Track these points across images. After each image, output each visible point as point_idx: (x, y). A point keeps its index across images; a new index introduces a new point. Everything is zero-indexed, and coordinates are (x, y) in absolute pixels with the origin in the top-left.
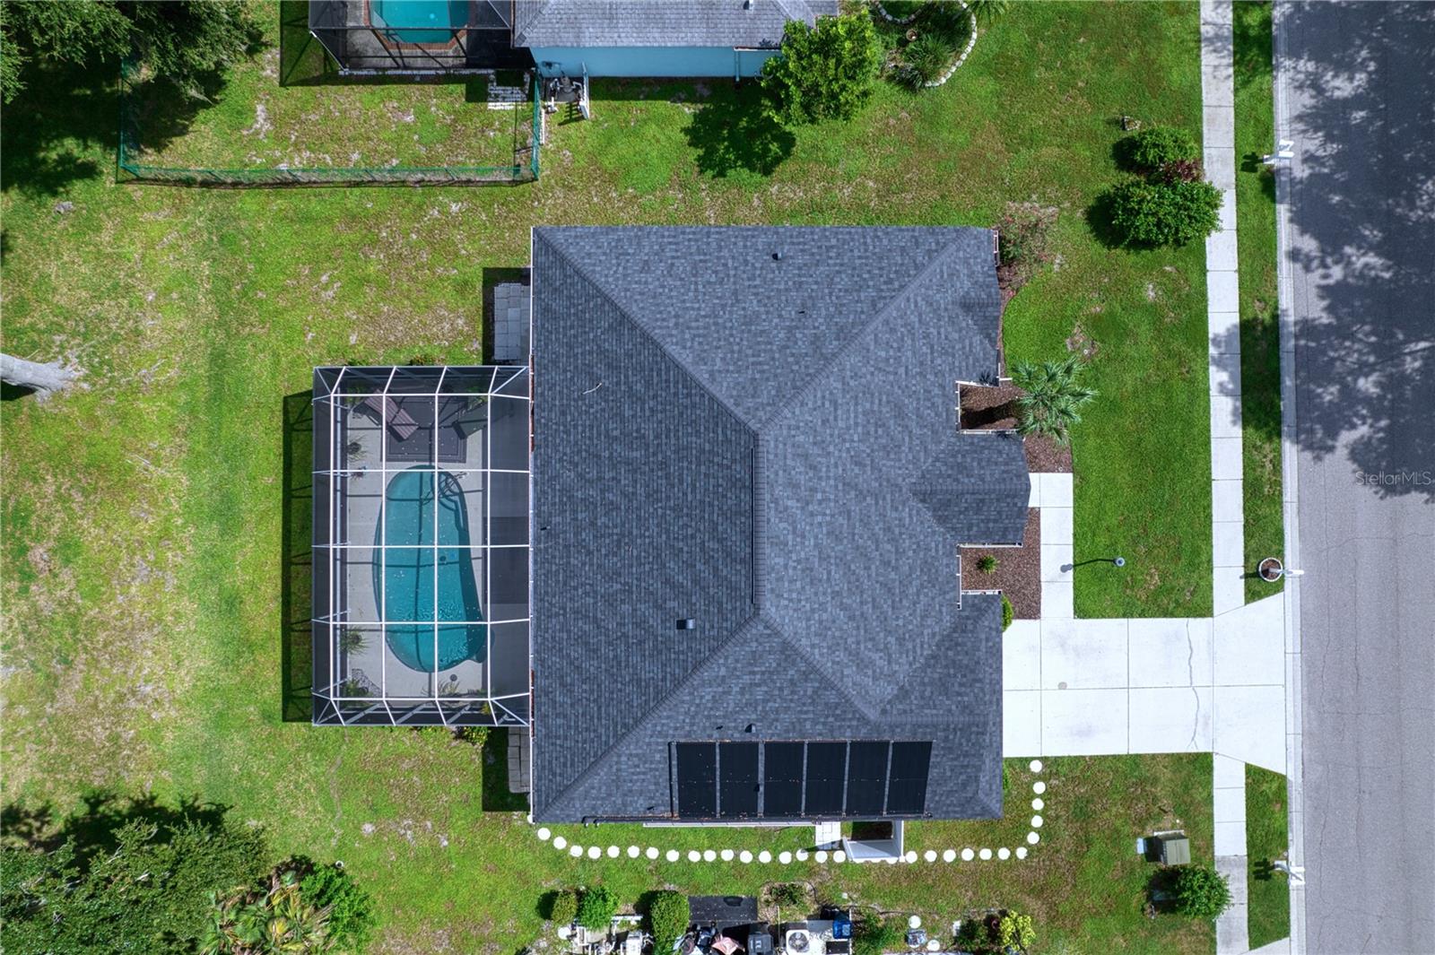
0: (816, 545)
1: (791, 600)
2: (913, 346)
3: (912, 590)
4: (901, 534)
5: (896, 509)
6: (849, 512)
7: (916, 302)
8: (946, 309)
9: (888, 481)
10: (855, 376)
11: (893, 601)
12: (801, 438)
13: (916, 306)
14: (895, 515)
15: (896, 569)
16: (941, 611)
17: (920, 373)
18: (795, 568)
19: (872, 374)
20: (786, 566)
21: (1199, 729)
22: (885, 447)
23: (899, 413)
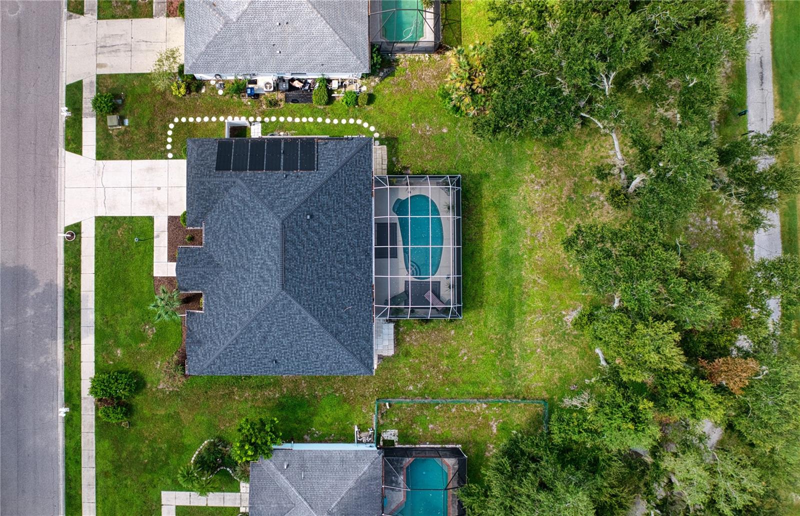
0: (260, 247)
1: (270, 226)
2: (221, 325)
3: (223, 229)
4: (227, 251)
5: (229, 261)
6: (247, 260)
7: (220, 343)
8: (208, 341)
9: (232, 272)
10: (245, 313)
11: (230, 225)
12: (266, 288)
13: (220, 342)
14: (229, 259)
15: (229, 238)
16: (211, 221)
17: (219, 315)
18: (268, 238)
19: (238, 314)
20: (272, 239)
21: (101, 170)
22: (233, 285)
23: (227, 299)
